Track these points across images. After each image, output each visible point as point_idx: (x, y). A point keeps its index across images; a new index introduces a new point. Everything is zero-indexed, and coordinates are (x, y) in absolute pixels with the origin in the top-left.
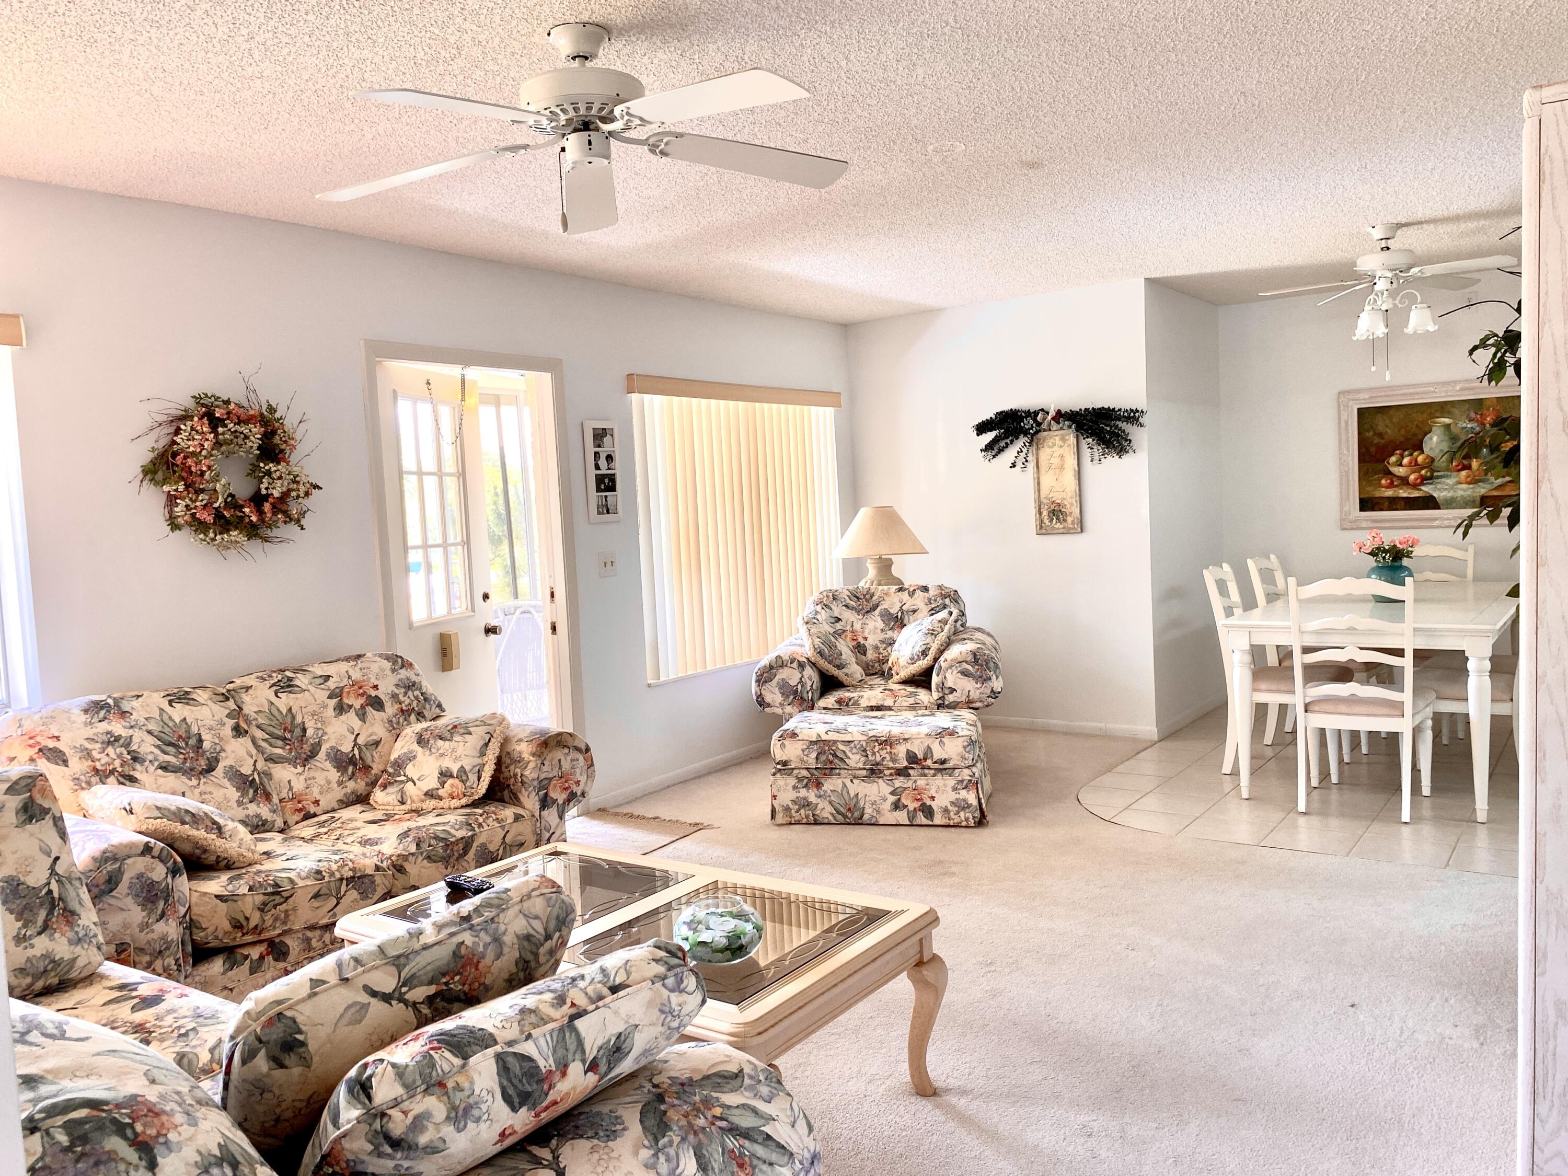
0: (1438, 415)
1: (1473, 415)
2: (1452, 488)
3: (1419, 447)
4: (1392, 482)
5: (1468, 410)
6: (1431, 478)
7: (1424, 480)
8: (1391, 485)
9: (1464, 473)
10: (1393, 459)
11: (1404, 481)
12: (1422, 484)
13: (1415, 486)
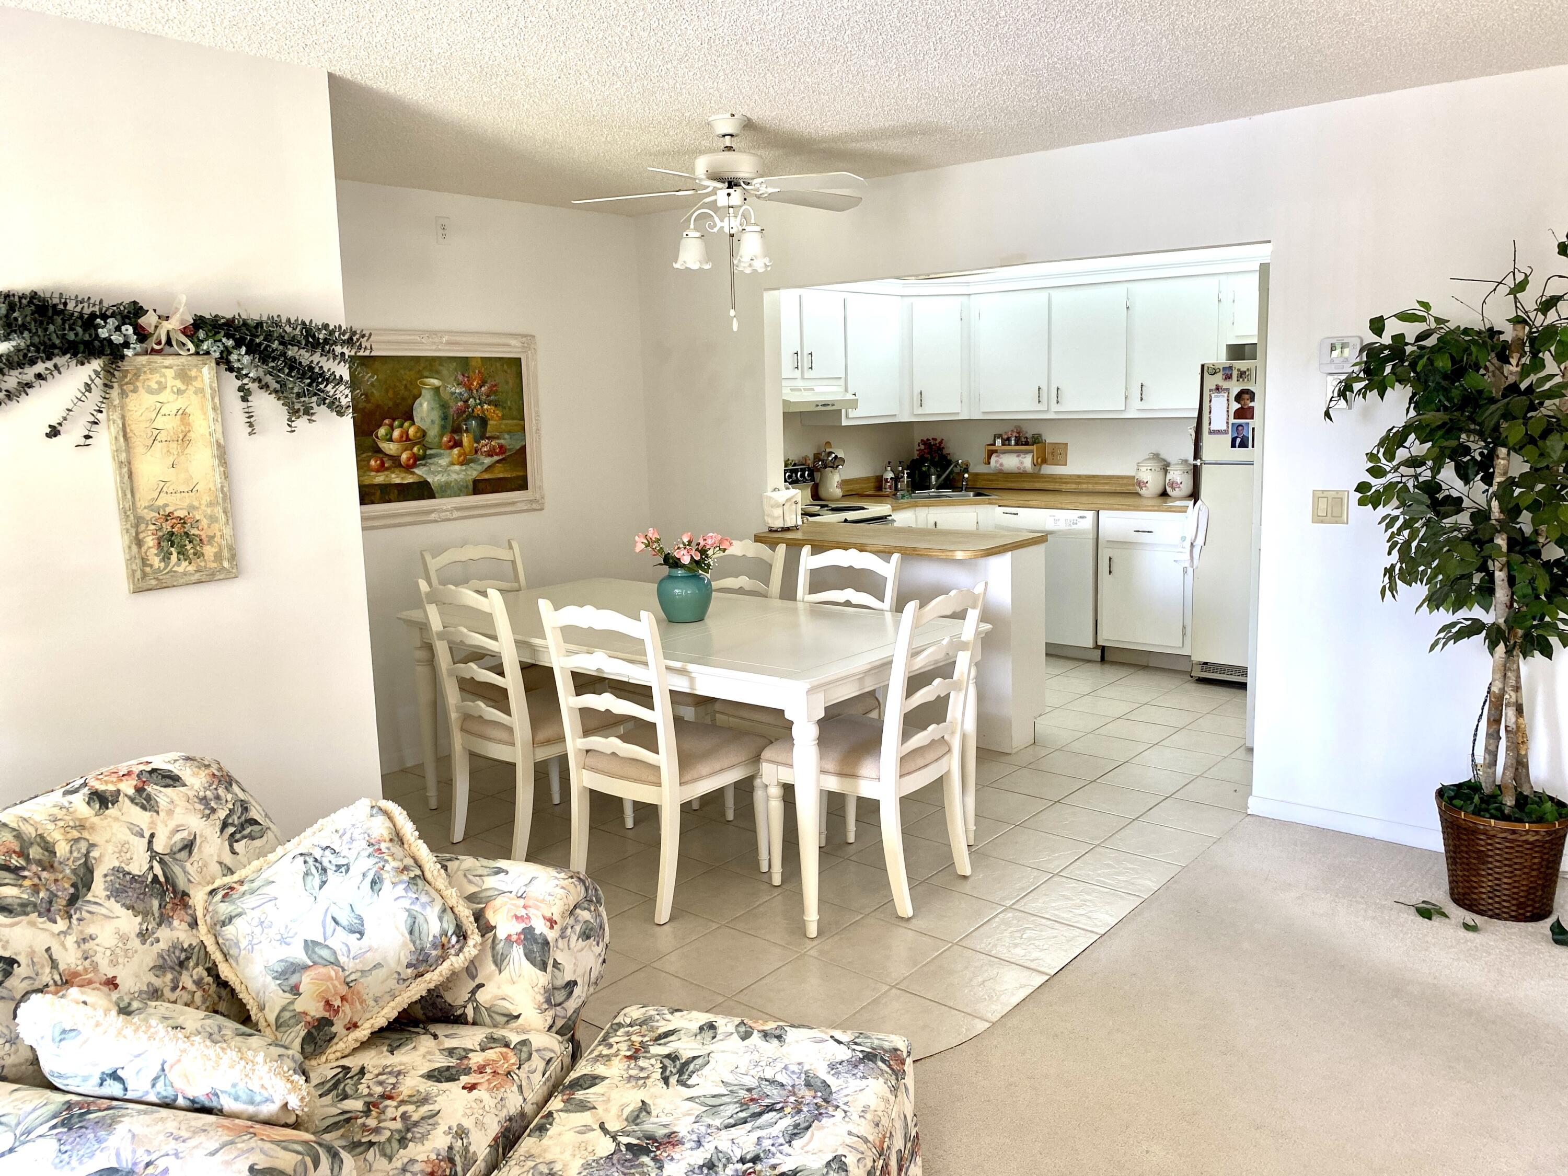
0: (426, 373)
1: (460, 378)
2: (445, 470)
3: (409, 416)
4: (383, 463)
5: (456, 370)
6: (424, 457)
7: (417, 460)
8: (381, 468)
9: (456, 451)
10: (382, 431)
11: (395, 460)
12: (414, 465)
13: (408, 468)
